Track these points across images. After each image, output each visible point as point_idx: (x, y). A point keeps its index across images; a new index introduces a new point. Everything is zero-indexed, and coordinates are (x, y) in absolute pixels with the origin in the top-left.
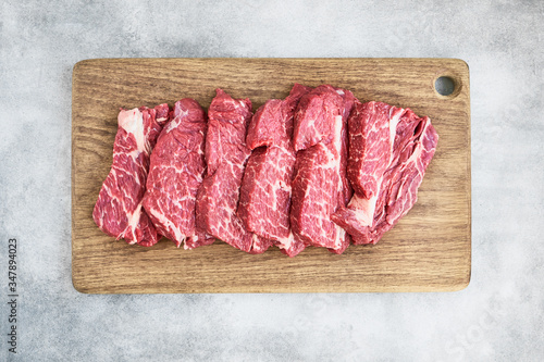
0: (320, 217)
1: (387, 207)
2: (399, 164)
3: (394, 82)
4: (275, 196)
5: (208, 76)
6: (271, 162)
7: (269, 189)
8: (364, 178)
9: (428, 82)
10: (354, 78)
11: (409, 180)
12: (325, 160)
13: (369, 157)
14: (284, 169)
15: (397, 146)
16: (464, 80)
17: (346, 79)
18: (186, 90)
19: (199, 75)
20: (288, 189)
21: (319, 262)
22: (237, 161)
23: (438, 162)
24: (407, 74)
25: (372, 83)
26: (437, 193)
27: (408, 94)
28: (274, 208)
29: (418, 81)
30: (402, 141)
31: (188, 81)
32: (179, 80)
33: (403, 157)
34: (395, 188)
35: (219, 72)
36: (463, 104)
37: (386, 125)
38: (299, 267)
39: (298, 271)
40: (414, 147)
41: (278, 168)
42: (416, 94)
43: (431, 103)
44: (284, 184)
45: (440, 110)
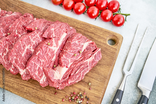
0: (38, 66)
1: (70, 76)
2: (82, 60)
3: (93, 33)
4: (25, 50)
5: (31, 9)
6: (30, 37)
7: (24, 46)
8: (64, 59)
9: (106, 38)
10: (79, 27)
11: (83, 69)
12: (51, 45)
13: (70, 52)
14: (34, 42)
15: (84, 53)
16: (120, 41)
17: (76, 26)
18: (22, 11)
19: (28, 8)
20: (33, 50)
21: (35, 88)
22: (20, 33)
23: (98, 67)
24: (99, 32)
25: (85, 31)
26: (93, 79)
27: (97, 39)
28: (23, 55)
29: (102, 36)
30: (86, 52)
31: (24, 9)
32: (21, 7)
33: (84, 59)
34: (76, 69)
35: (35, 10)
36: (116, 50)
37: (83, 44)
38: (27, 86)
39: (26, 88)
40: (90, 57)
41: (32, 40)
42: (99, 40)
43: (104, 45)
44: (31, 47)
45: (106, 49)
